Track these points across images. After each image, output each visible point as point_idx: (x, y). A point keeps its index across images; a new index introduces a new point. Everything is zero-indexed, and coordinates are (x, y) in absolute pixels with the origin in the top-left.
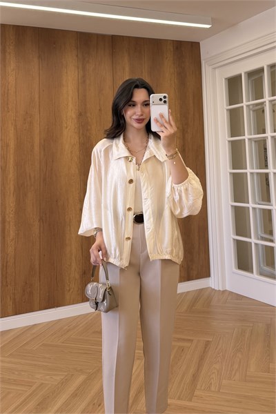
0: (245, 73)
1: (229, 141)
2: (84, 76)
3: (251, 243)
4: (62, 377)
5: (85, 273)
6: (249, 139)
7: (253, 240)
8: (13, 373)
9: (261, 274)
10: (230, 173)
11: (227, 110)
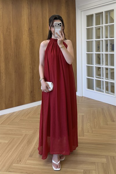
0: (95, 14)
1: (86, 41)
2: (31, 12)
3: (94, 79)
4: (33, 131)
5: (31, 92)
6: (95, 41)
7: (95, 78)
8: (13, 131)
9: (97, 90)
10: (87, 54)
11: (86, 29)
